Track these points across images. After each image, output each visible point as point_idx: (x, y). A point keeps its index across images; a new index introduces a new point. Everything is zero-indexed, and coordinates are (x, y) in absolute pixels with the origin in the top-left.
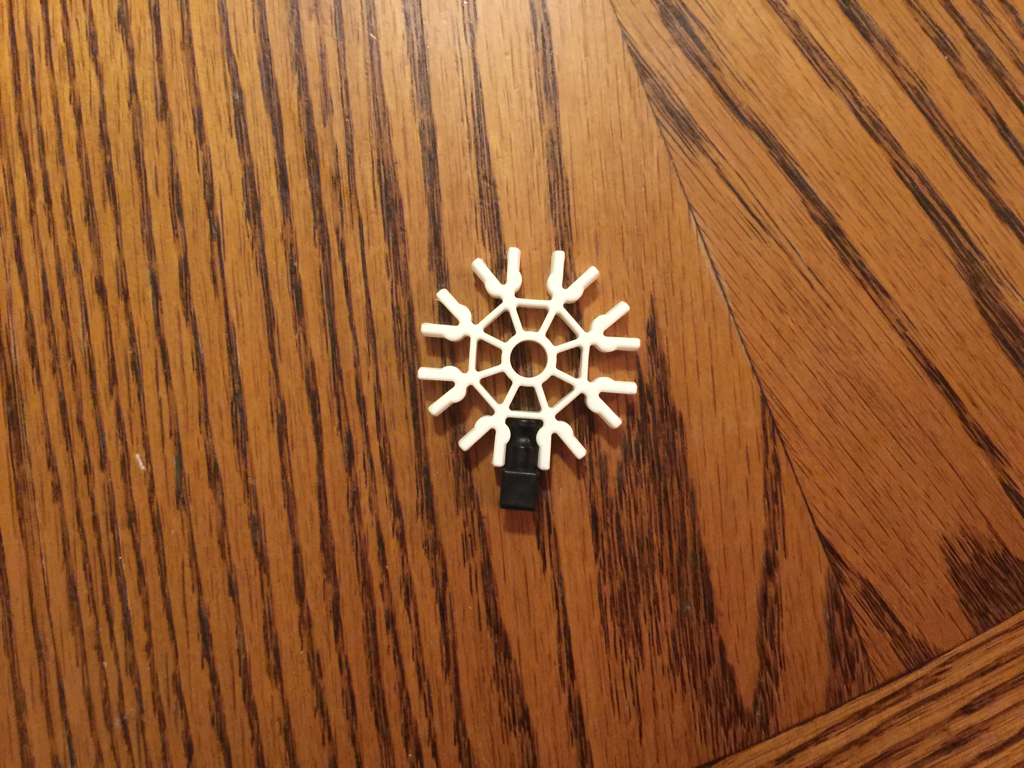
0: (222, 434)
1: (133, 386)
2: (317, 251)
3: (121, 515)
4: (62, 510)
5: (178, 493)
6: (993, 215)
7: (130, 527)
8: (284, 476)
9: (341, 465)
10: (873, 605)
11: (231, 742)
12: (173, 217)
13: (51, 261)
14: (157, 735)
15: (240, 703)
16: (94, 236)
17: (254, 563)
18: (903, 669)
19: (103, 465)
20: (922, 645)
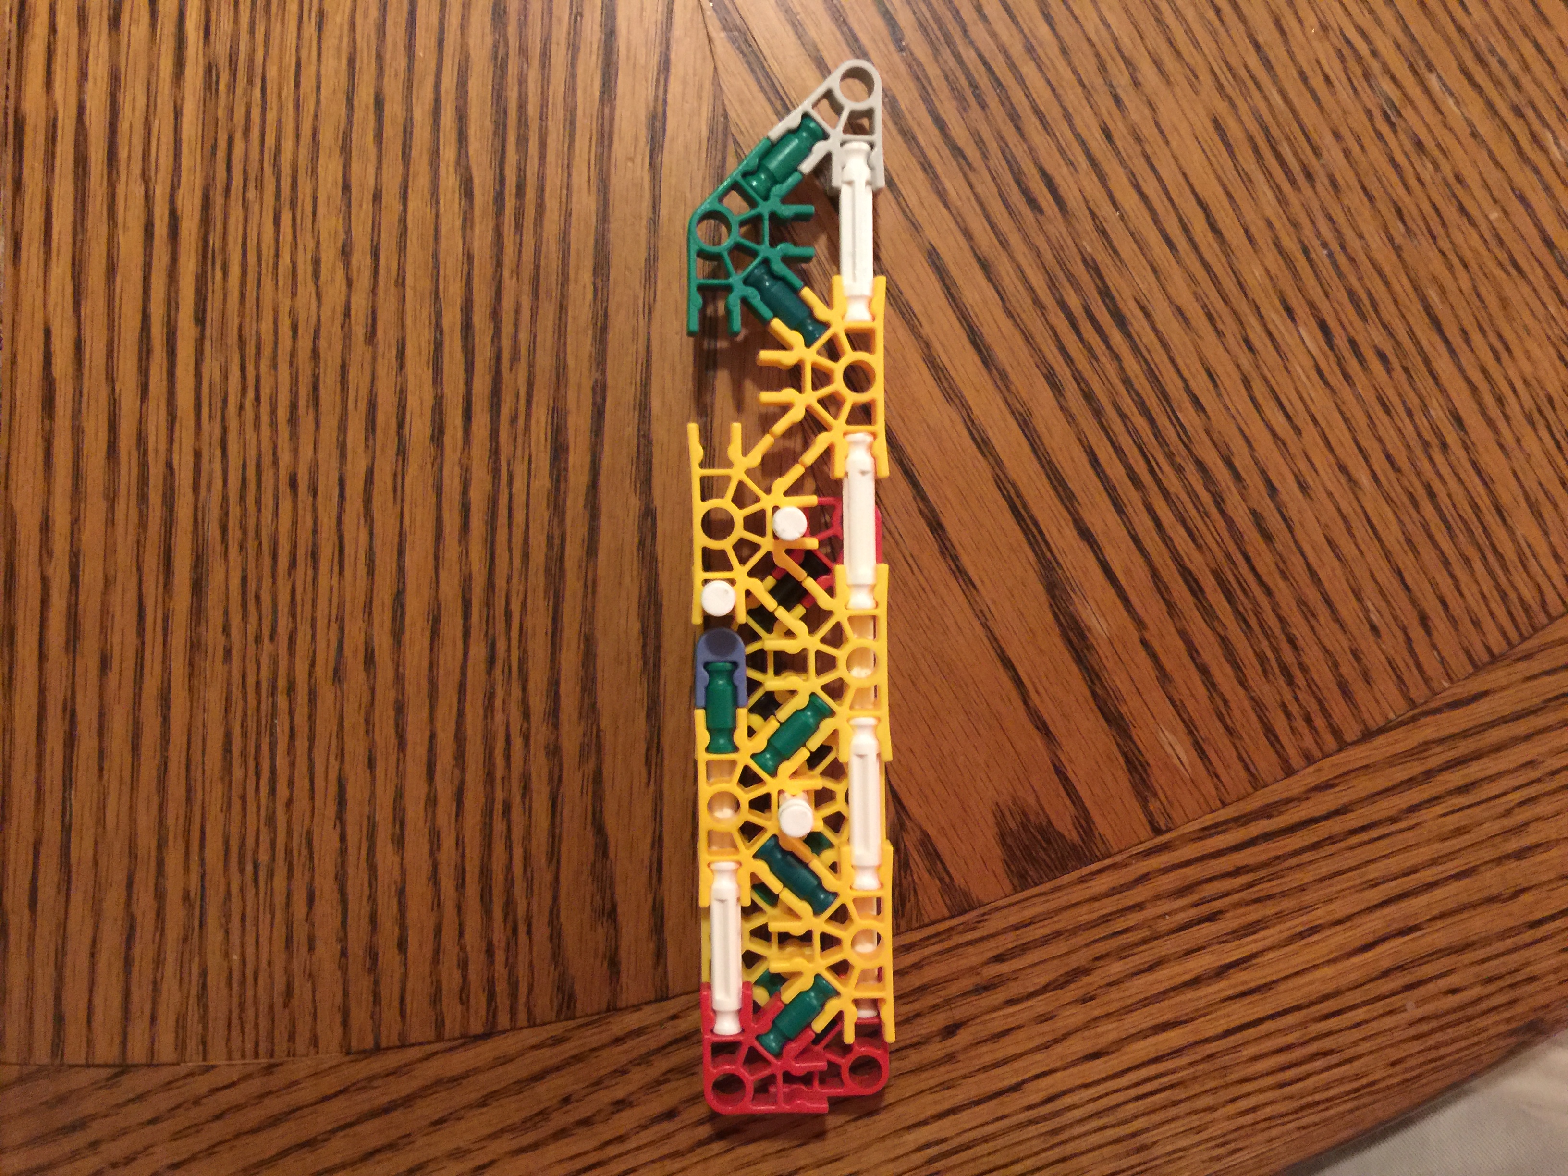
0: (382, 626)
1: (310, 572)
2: (488, 478)
3: (282, 683)
4: (229, 673)
5: (336, 671)
6: (1075, 533)
7: (289, 695)
8: (431, 670)
9: (482, 667)
10: (928, 854)
11: (350, 897)
12: (366, 430)
13: (252, 453)
14: (285, 884)
15: (363, 864)
16: (294, 436)
17: (393, 740)
18: (947, 913)
19: (272, 638)
20: (966, 895)
